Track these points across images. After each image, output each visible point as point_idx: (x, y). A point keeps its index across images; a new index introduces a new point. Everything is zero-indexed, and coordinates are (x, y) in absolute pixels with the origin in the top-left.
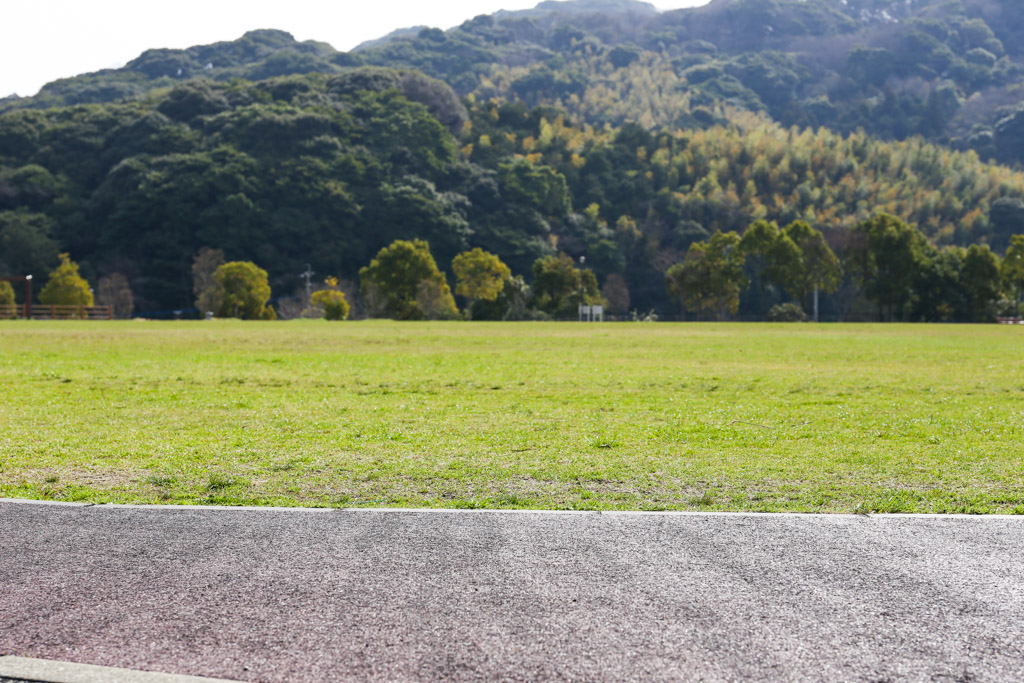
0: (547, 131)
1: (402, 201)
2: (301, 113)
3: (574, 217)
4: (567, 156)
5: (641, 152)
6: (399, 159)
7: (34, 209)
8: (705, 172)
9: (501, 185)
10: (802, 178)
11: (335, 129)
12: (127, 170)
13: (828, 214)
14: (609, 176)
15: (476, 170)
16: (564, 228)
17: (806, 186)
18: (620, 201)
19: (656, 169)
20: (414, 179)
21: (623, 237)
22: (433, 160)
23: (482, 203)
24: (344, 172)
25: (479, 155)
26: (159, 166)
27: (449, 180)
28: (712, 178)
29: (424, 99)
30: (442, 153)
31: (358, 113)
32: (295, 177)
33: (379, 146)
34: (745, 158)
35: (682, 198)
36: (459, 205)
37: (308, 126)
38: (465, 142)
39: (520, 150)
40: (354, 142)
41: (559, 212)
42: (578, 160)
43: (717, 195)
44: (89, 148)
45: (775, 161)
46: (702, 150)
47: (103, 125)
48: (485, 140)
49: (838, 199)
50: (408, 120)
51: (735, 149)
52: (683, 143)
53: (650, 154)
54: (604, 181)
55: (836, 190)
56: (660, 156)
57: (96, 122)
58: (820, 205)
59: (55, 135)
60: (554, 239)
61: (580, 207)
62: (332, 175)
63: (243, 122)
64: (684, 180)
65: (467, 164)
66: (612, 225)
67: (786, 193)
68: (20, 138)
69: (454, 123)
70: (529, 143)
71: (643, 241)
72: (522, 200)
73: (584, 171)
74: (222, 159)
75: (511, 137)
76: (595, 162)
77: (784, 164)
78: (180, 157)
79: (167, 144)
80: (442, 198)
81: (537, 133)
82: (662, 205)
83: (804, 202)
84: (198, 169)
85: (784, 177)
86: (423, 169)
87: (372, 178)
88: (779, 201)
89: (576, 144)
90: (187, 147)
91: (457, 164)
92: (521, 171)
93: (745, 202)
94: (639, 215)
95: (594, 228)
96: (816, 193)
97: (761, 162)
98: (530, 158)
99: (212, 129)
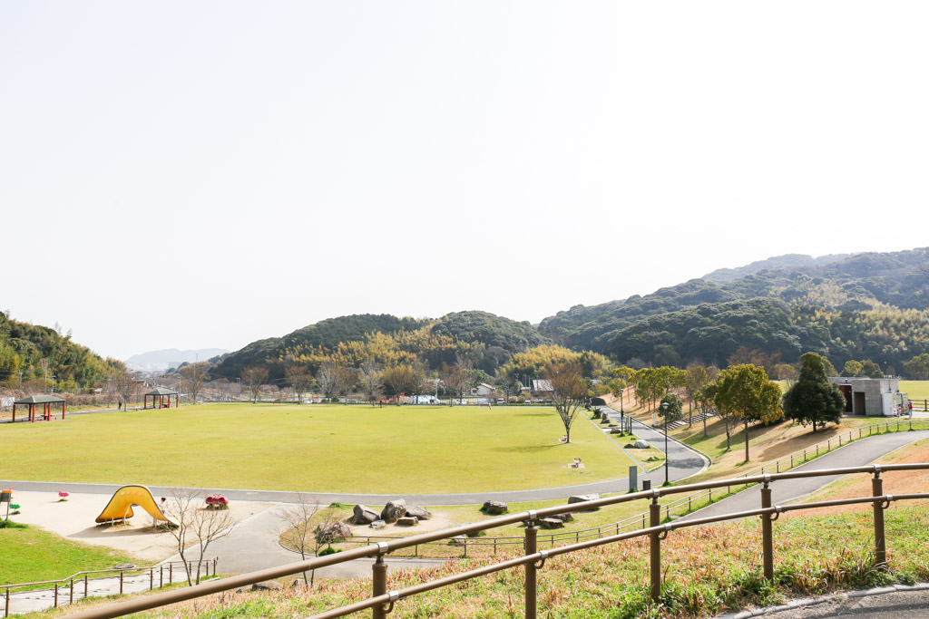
0: (818, 314)
1: (779, 338)
2: (744, 314)
3: (833, 341)
4: (826, 322)
5: (851, 319)
6: (776, 326)
7: (668, 344)
8: (875, 325)
9: (809, 333)
10: (910, 326)
11: (755, 318)
12: (693, 332)
13: (922, 338)
14: (842, 327)
15: (799, 328)
16: (830, 345)
17: (912, 328)
18: (847, 336)
19: (857, 324)
20: (781, 331)
21: (849, 347)
22: (786, 326)
23: (803, 338)
24: (761, 330)
25: (798, 323)
26: (704, 330)
27: (792, 331)
28: (878, 327)
29: (778, 306)
30: (788, 323)
31: (760, 312)
32: (747, 332)
33: (769, 322)
34: (888, 320)
35: (868, 334)
36: (797, 339)
37: (747, 317)
38: (794, 319)
39: (811, 321)
40: (762, 321)
41: (827, 340)
42: (830, 323)
43: (880, 332)
44: (680, 325)
45: (899, 320)
46: (872, 318)
47: (683, 318)
48: (799, 318)
49: (924, 333)
50: (777, 314)
51: (884, 317)
52: (864, 315)
53: (854, 320)
54: (840, 329)
55: (923, 329)
56: (857, 320)
57: (679, 317)
58: (917, 334)
59: (669, 322)
60: (828, 348)
61: (834, 338)
62: (757, 332)
63: (726, 317)
64: (868, 328)
65: (796, 326)
66: (845, 343)
67: (905, 331)
68: (659, 323)
69: (789, 313)
70: (813, 318)
71: (856, 349)
72: (816, 337)
73: (833, 326)
74: (723, 328)
75: (807, 317)
76: (836, 324)
77: (903, 321)
78: (710, 328)
79: (704, 324)
80: (792, 337)
81: (815, 315)
82: (862, 336)
83: (912, 334)
84: (717, 331)
85: (903, 326)
86: (784, 328)
87: (769, 332)
88: (903, 334)
89: (828, 318)
90: (710, 325)
91: (793, 326)
92: (814, 328)
93: (891, 335)
94: (854, 340)
95: (840, 345)
96: (916, 331)
97: (895, 321)
98: (816, 323)
99: (716, 319)
